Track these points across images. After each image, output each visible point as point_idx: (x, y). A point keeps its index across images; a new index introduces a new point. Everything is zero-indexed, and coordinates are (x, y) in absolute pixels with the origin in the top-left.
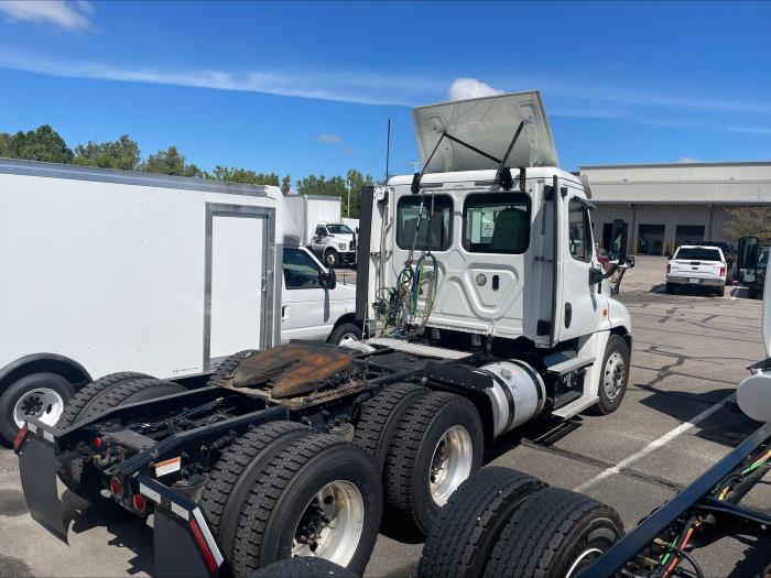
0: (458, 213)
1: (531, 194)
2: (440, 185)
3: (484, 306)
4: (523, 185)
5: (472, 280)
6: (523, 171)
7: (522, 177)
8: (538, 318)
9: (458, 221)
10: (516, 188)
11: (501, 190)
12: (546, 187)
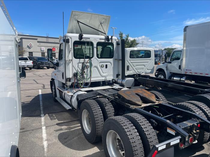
0: (95, 47)
1: (114, 43)
2: (89, 38)
3: (103, 73)
4: (112, 41)
5: (100, 66)
6: (112, 37)
7: (112, 39)
8: (116, 74)
9: (95, 50)
10: (110, 41)
11: (107, 41)
12: (117, 42)
